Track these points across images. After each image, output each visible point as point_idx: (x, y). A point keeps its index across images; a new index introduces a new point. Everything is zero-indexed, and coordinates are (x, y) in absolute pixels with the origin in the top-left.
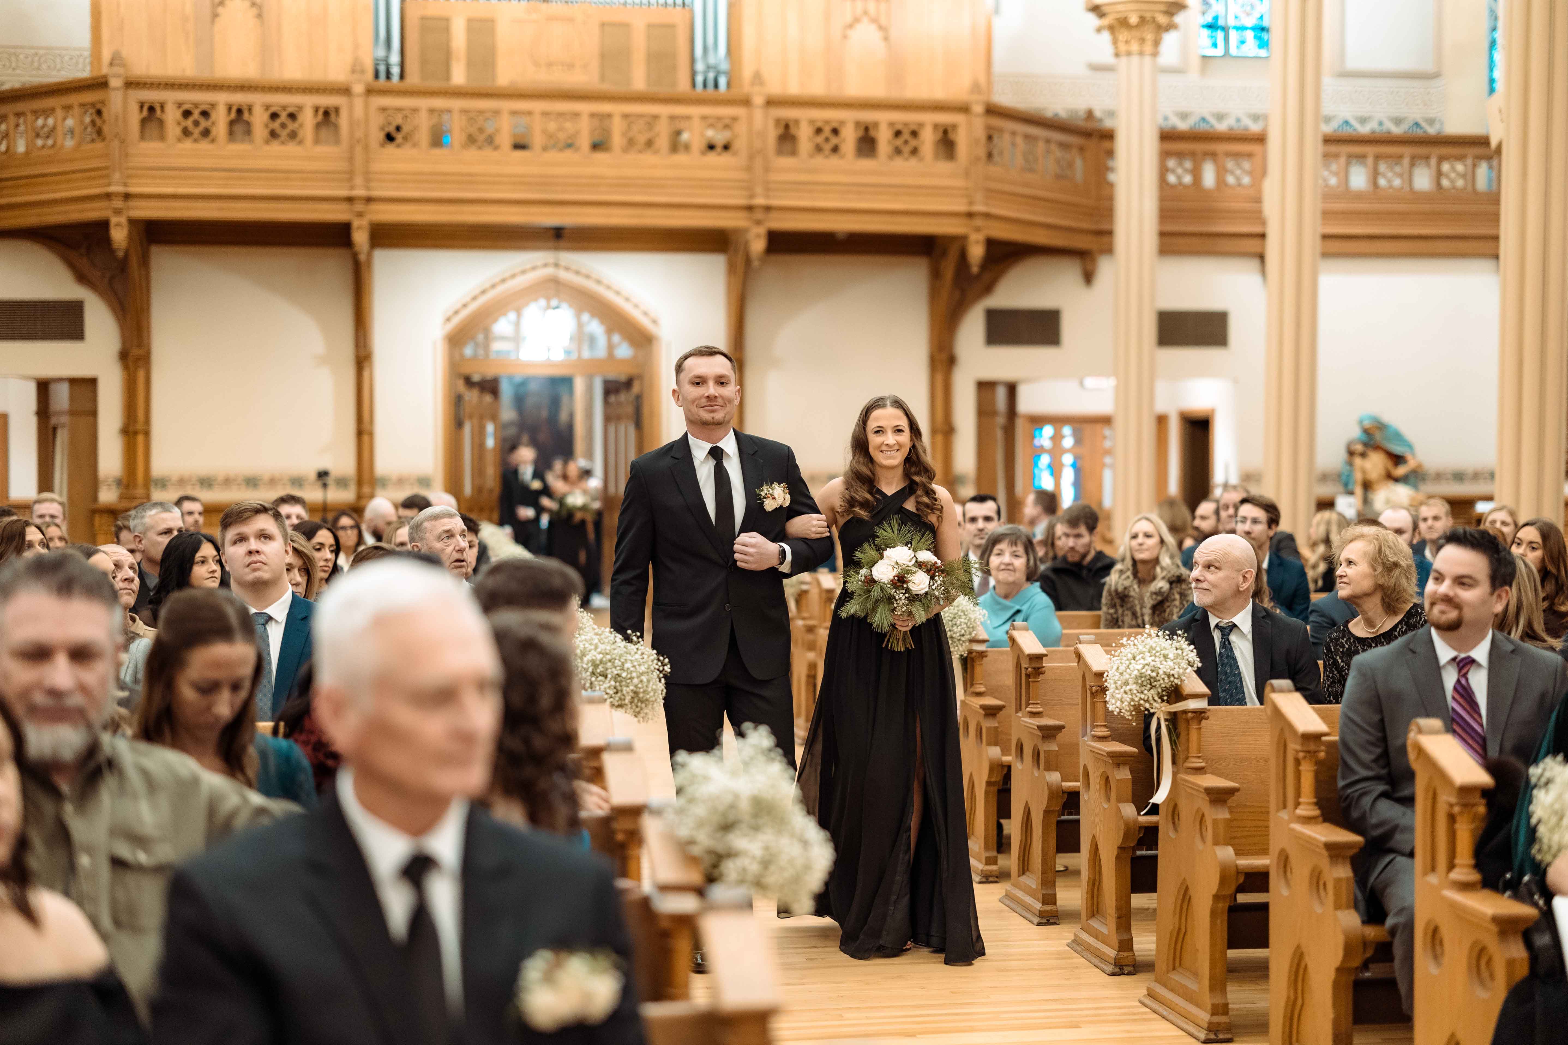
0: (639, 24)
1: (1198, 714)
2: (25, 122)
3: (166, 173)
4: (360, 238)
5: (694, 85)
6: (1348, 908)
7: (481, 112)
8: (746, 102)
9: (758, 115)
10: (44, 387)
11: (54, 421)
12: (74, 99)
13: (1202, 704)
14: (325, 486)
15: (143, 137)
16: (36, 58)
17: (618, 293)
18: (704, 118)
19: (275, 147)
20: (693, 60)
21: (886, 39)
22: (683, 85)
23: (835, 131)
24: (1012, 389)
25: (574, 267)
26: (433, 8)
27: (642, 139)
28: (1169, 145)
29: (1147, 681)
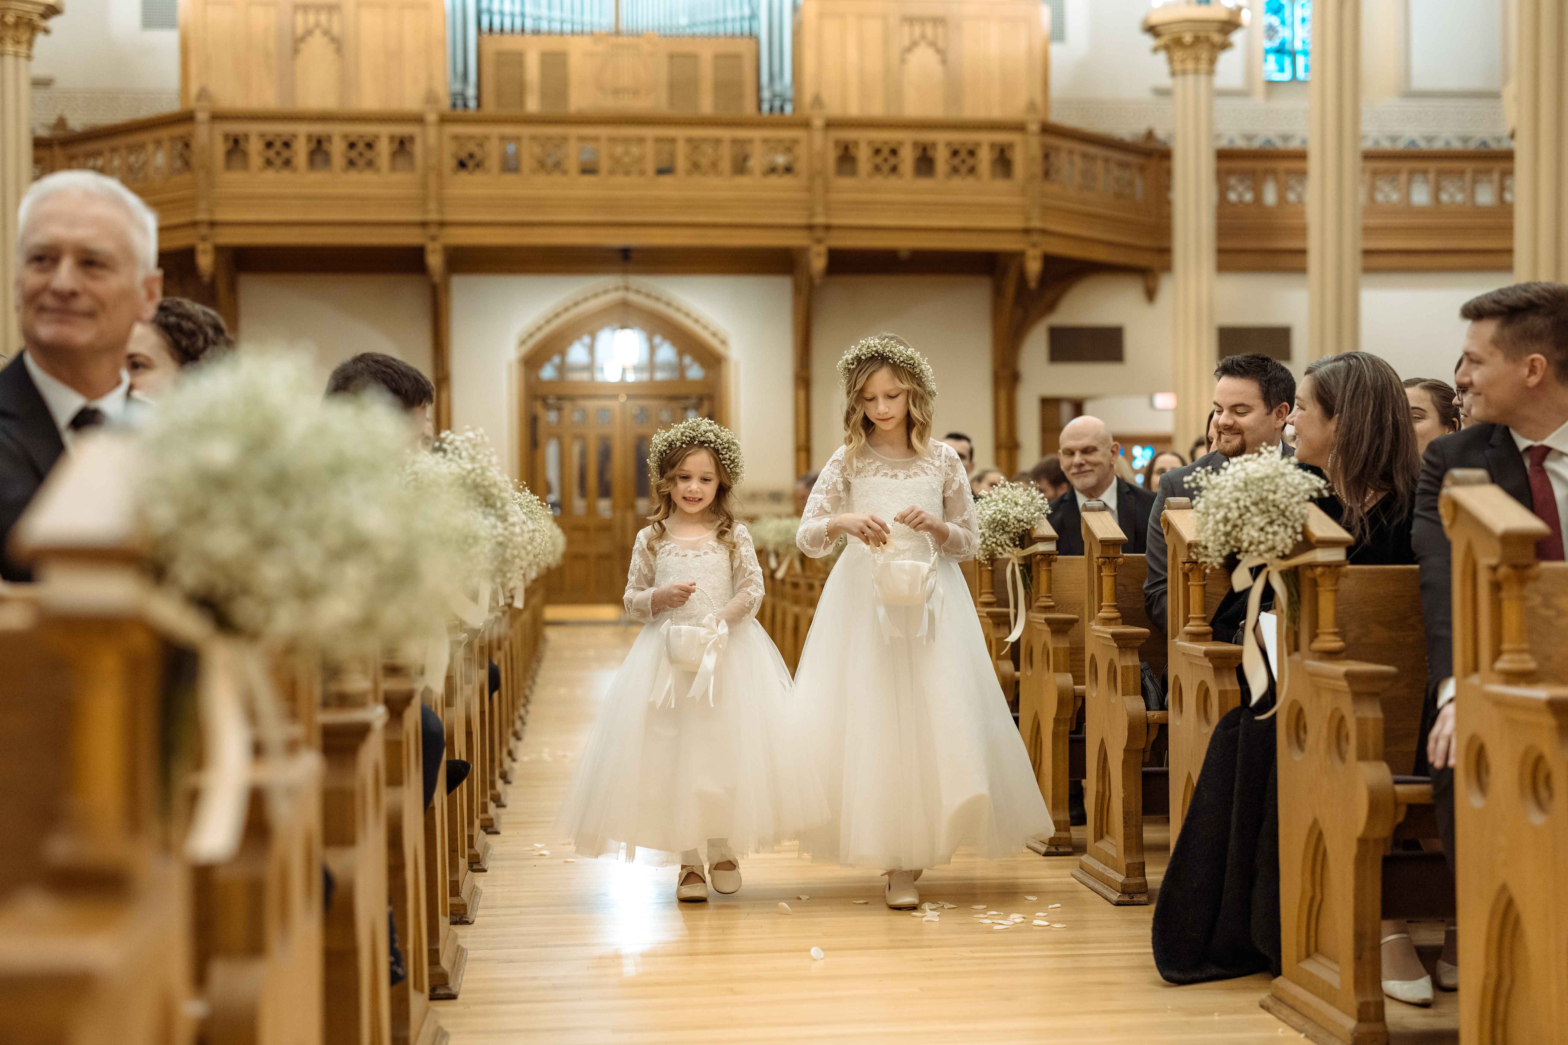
0: (706, 54)
1: (1047, 556)
3: (250, 202)
4: (435, 260)
5: (759, 108)
6: (1135, 694)
7: (549, 138)
8: (806, 124)
9: (818, 137)
12: (164, 134)
13: (1051, 547)
15: (227, 168)
17: (687, 315)
18: (765, 141)
19: (354, 176)
20: (759, 88)
21: (944, 62)
22: (749, 109)
23: (894, 152)
24: (1078, 404)
25: (645, 291)
26: (508, 43)
27: (705, 161)
28: (1227, 165)
29: (998, 525)
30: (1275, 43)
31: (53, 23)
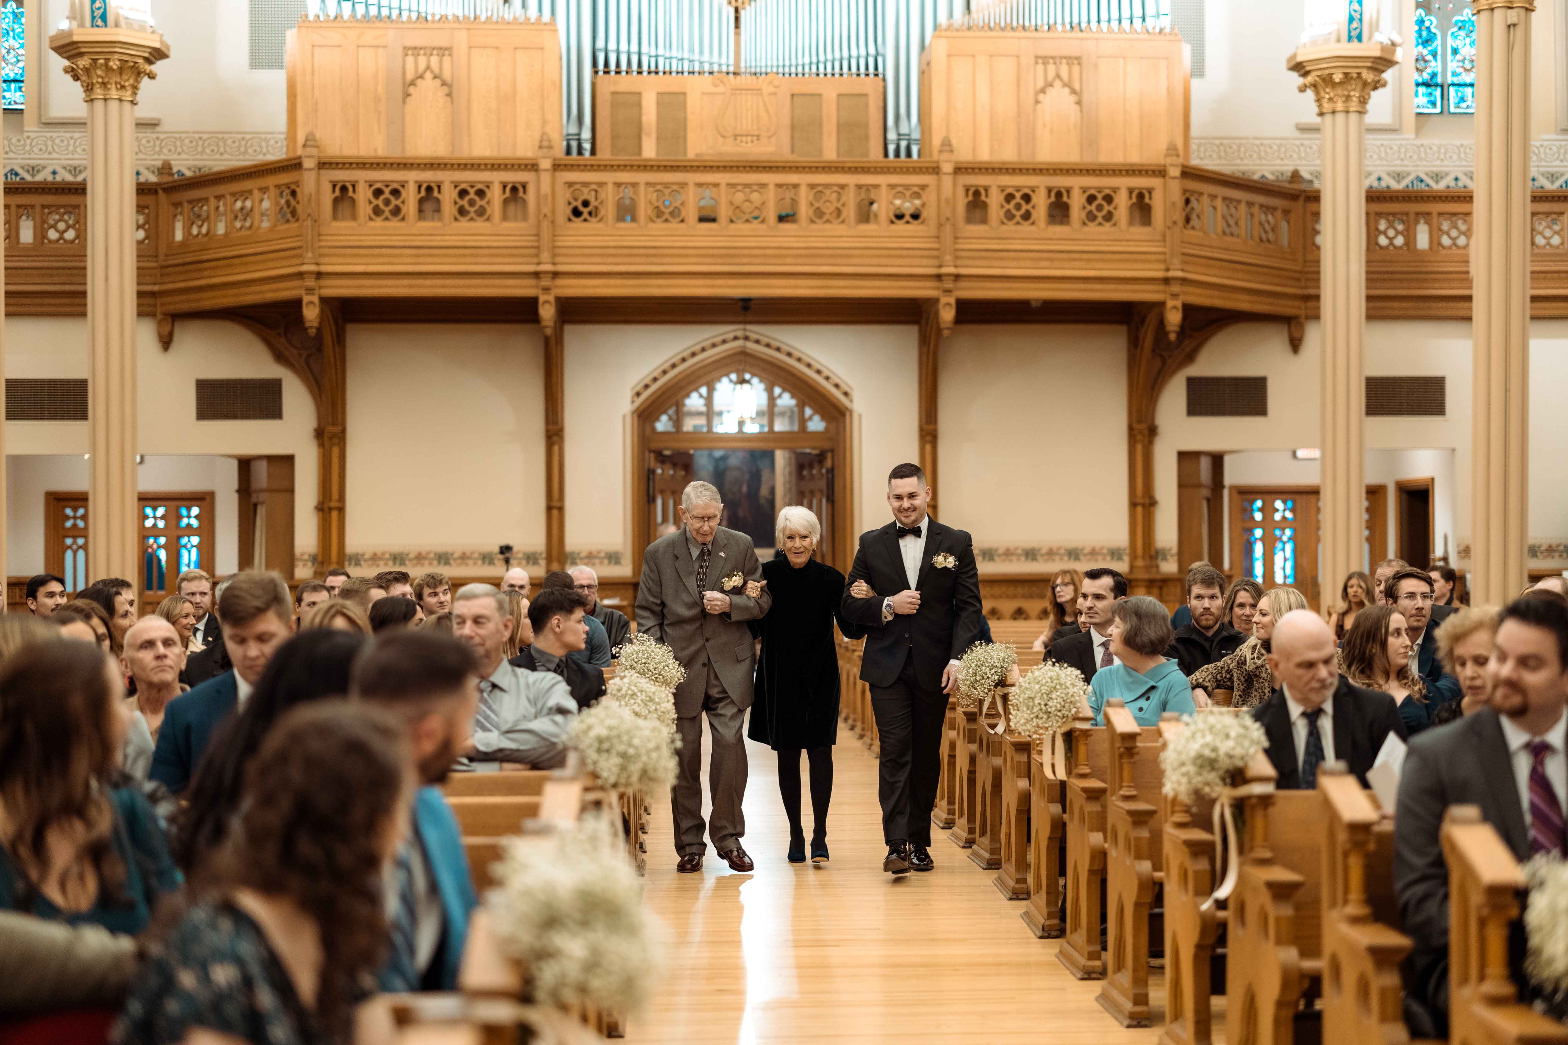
0: (830, 92)
1: (1265, 799)
2: (224, 204)
3: (357, 251)
4: (547, 312)
5: (886, 155)
7: (666, 185)
8: (935, 170)
9: (947, 182)
10: (245, 464)
11: (254, 499)
12: (271, 181)
13: (1268, 789)
14: (507, 561)
15: (335, 217)
16: (243, 143)
17: (809, 366)
18: (892, 186)
19: (464, 224)
20: (885, 130)
21: (1079, 103)
22: (875, 154)
23: (1027, 198)
24: (1217, 460)
25: (765, 340)
26: (624, 83)
27: (829, 209)
28: (1377, 207)
29: (1207, 763)
30: (1426, 76)
31: (158, 67)
